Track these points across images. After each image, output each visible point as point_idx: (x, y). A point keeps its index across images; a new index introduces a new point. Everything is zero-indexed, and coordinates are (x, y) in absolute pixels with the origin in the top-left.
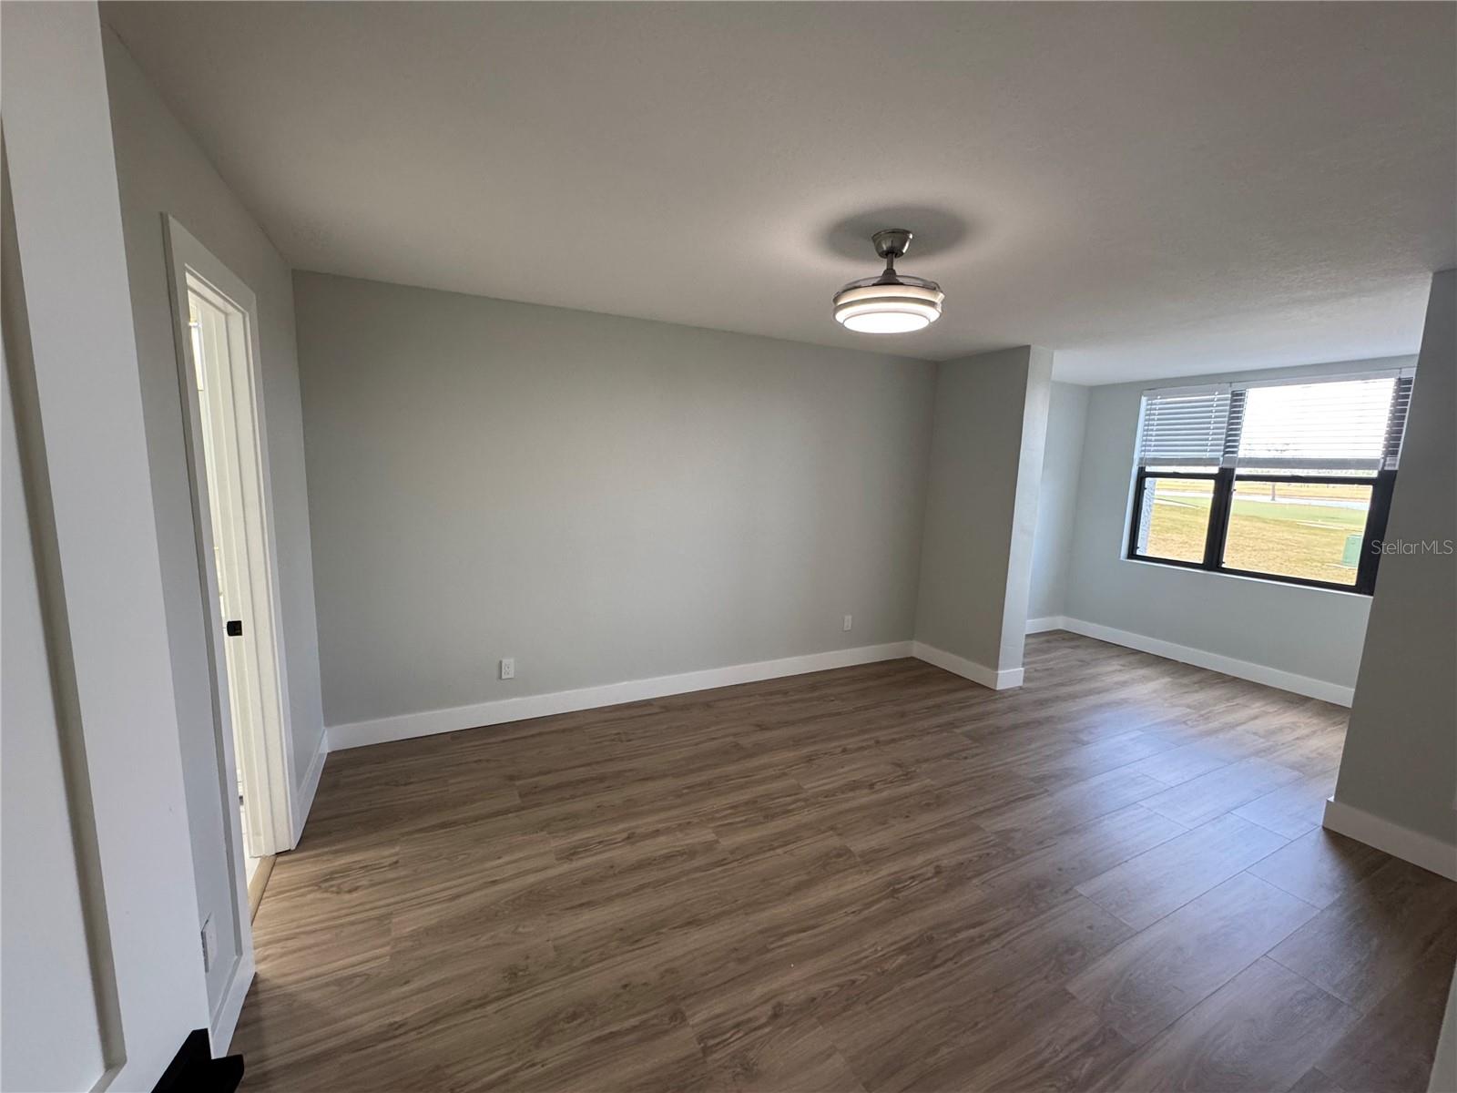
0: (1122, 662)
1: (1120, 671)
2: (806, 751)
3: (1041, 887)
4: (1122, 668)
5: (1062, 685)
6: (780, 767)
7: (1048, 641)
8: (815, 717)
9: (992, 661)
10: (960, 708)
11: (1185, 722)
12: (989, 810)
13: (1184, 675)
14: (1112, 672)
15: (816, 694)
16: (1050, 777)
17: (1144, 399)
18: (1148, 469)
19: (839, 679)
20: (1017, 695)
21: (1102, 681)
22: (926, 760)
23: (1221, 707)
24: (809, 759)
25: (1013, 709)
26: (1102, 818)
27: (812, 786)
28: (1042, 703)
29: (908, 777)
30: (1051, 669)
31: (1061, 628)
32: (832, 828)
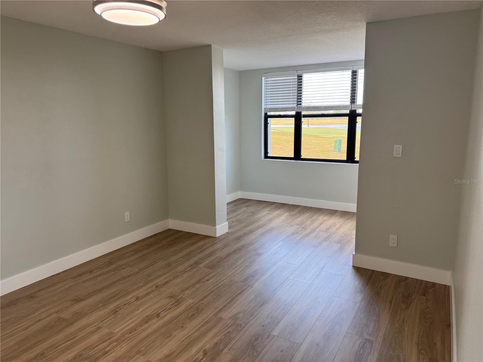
0: (268, 210)
1: (268, 214)
2: (111, 307)
3: (256, 339)
4: (269, 212)
5: (246, 226)
6: (95, 324)
7: (236, 205)
8: (114, 283)
9: (212, 222)
10: (200, 252)
11: (297, 233)
12: (225, 306)
13: (293, 211)
14: (265, 215)
15: (113, 266)
16: (250, 277)
17: (263, 78)
18: (269, 114)
19: (127, 253)
20: (227, 237)
21: (262, 220)
22: (187, 289)
23: (309, 222)
24: (115, 312)
25: (226, 245)
26: (275, 291)
27: (120, 329)
28: (239, 238)
29: (178, 302)
30: (239, 219)
31: (240, 197)
32: (138, 352)
